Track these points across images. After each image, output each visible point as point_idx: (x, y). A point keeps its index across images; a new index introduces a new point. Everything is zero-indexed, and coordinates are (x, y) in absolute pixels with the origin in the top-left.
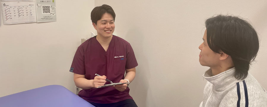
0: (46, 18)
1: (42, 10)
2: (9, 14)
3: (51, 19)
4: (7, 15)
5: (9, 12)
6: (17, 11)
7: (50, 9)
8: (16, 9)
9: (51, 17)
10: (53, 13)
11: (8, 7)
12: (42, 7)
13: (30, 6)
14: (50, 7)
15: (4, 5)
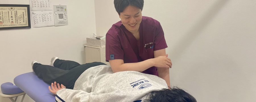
0: (61, 22)
1: (58, 17)
2: (36, 20)
3: (64, 23)
4: (35, 21)
5: (36, 18)
6: (41, 18)
7: (64, 16)
8: (41, 16)
9: (64, 22)
10: (65, 19)
11: (35, 15)
12: (58, 14)
13: (50, 14)
14: (64, 14)
15: (33, 13)
